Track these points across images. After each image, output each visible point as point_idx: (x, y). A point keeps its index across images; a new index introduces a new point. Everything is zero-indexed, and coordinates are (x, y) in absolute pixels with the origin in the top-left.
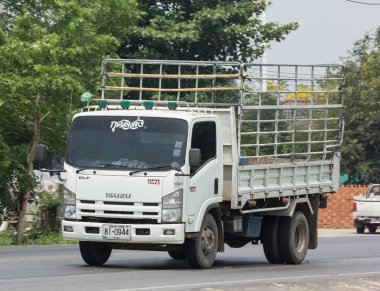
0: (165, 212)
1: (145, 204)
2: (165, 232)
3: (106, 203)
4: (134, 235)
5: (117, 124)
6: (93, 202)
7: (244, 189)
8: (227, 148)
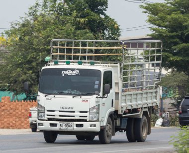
0: (91, 116)
1: (80, 112)
2: (91, 126)
3: (60, 111)
4: (75, 127)
5: (65, 72)
6: (54, 111)
7: (123, 104)
8: (117, 84)
